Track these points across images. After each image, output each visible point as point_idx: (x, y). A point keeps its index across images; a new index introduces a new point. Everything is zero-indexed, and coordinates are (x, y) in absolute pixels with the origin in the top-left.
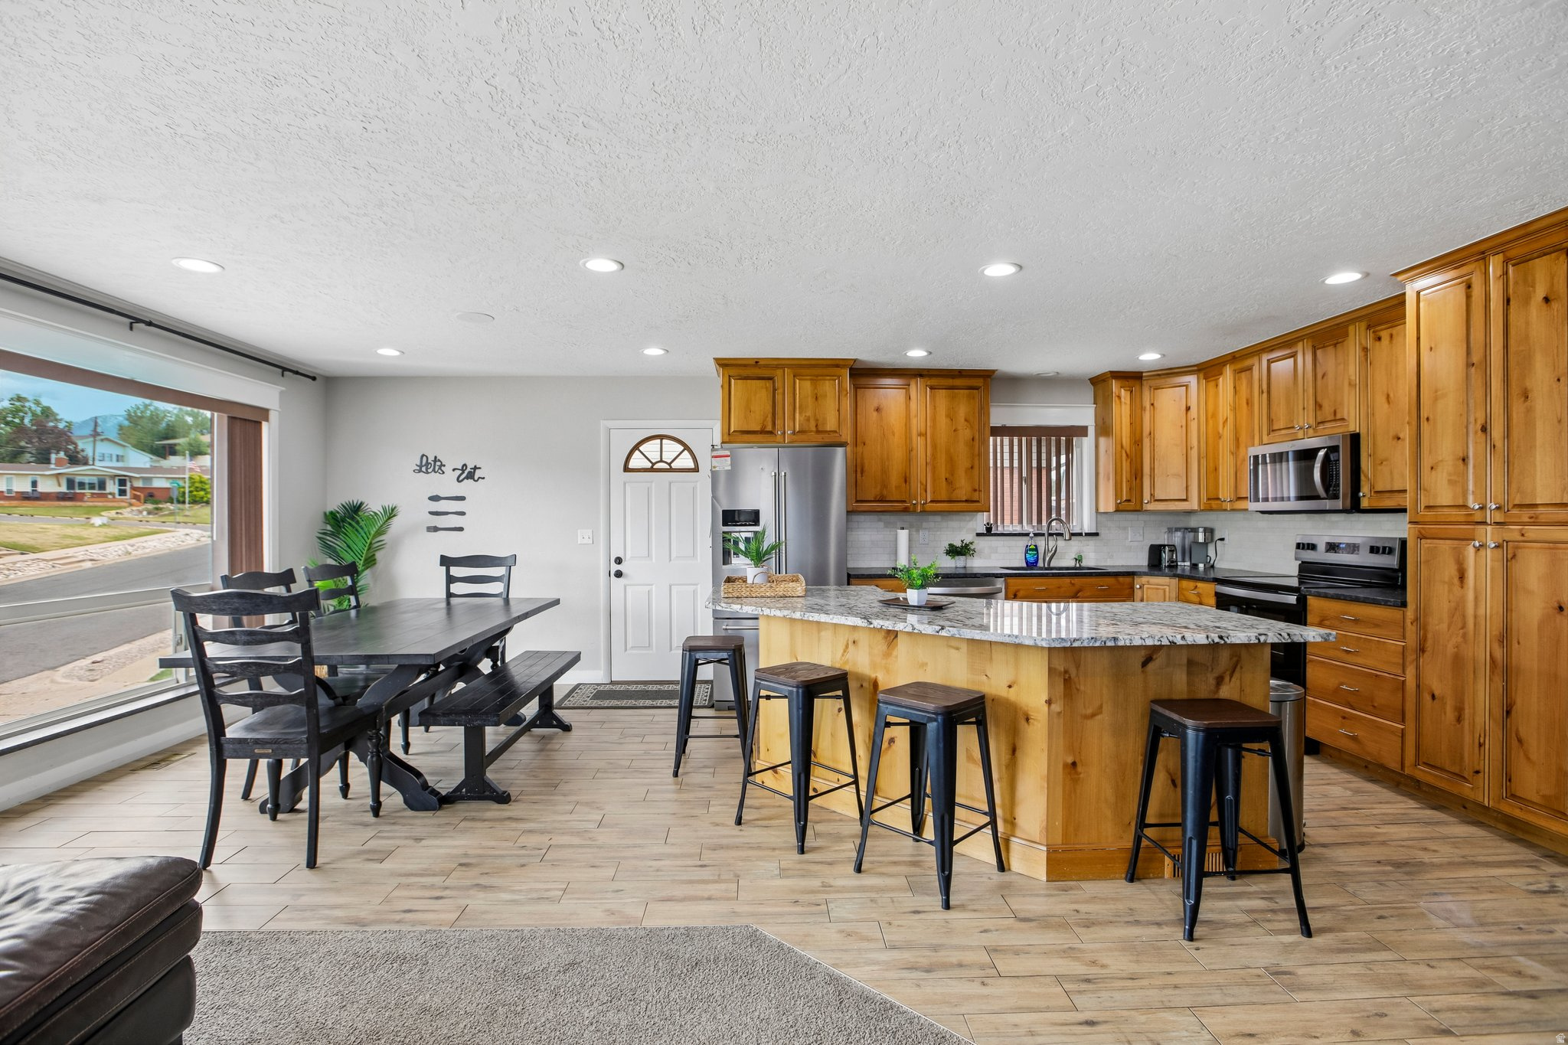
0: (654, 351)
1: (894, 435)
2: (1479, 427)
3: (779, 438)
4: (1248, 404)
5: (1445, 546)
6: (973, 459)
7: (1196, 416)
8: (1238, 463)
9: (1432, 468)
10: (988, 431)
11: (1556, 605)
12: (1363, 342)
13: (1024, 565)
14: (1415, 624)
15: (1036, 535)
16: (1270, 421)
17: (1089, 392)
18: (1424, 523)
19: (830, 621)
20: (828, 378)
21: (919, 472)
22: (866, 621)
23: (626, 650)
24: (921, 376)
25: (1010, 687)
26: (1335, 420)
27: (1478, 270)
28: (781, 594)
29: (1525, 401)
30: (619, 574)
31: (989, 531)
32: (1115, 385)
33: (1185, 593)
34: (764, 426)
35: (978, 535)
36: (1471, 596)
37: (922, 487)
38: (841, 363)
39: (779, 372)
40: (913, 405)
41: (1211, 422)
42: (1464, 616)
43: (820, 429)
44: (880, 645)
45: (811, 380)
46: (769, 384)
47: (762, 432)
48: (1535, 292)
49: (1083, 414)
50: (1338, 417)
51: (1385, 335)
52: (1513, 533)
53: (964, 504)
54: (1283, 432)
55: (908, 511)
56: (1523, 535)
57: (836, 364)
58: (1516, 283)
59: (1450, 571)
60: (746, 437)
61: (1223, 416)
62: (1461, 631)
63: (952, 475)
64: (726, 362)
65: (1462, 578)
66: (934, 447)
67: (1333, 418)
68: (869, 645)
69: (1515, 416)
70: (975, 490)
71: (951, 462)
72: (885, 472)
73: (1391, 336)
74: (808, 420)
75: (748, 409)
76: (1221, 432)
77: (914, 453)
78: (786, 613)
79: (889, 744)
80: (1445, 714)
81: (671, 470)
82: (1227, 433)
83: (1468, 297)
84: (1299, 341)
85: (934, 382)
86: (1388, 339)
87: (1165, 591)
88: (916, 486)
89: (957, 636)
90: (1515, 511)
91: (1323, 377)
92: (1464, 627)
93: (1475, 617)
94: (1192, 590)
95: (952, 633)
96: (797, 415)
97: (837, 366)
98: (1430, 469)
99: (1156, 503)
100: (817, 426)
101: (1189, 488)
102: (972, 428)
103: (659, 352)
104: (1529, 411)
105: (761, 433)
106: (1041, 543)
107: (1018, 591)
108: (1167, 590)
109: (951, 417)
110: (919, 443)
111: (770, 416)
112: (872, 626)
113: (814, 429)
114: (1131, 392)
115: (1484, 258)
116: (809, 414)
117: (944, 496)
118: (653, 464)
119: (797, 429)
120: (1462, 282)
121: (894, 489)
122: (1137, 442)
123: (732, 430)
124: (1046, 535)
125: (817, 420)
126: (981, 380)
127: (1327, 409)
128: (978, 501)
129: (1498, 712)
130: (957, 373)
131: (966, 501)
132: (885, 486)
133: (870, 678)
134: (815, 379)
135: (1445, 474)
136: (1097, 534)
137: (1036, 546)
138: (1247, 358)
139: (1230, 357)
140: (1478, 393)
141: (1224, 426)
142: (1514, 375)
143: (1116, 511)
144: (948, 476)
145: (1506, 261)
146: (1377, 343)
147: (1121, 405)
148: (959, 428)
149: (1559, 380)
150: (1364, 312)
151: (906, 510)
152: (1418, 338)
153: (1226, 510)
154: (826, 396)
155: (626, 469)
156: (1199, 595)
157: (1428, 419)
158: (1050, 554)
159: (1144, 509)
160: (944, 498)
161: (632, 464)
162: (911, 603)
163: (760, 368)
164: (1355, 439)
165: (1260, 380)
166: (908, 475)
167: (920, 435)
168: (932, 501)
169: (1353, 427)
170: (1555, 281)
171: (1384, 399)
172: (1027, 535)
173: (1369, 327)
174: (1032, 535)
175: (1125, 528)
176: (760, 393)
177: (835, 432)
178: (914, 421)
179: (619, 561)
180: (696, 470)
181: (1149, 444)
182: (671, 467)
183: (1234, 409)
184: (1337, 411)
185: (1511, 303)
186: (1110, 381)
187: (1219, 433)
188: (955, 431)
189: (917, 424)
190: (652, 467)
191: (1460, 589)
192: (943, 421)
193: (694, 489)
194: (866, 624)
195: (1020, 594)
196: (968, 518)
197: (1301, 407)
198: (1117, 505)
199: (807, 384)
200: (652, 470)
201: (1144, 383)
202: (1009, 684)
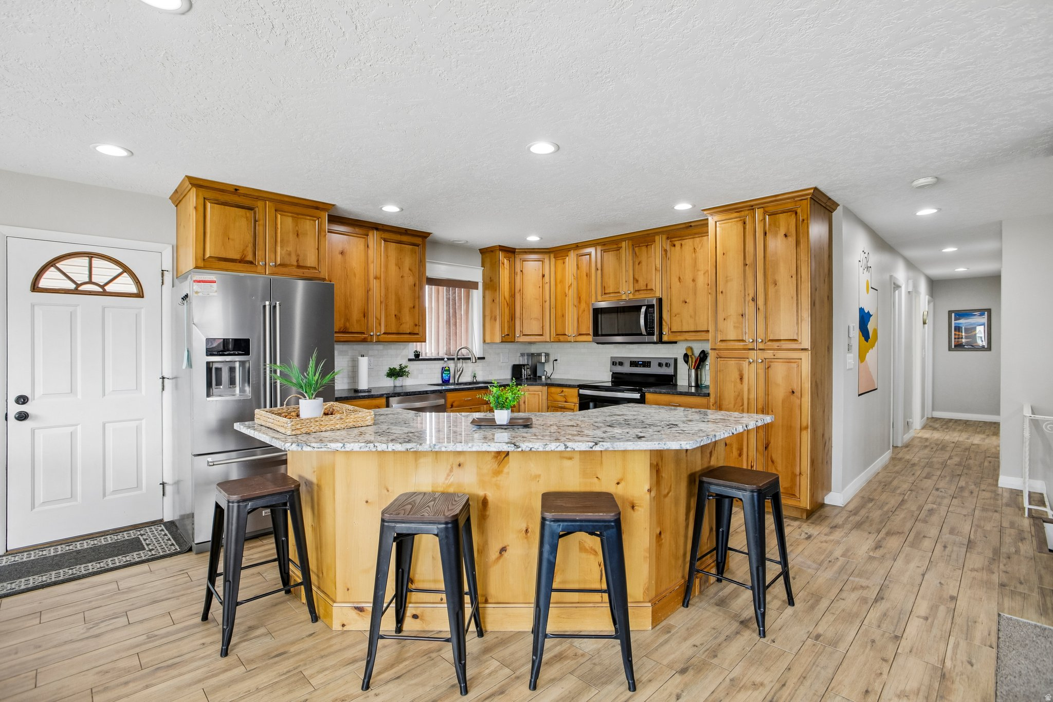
0: (111, 150)
1: (355, 276)
2: (751, 298)
3: (259, 269)
4: (587, 276)
5: (732, 363)
6: (415, 301)
7: (548, 281)
8: (580, 313)
9: (724, 319)
10: (425, 280)
11: (791, 391)
12: (664, 246)
13: (440, 382)
14: (715, 405)
15: (449, 359)
16: (604, 288)
17: (478, 258)
18: (720, 349)
19: (469, 450)
20: (308, 217)
21: (375, 309)
22: (513, 445)
23: (33, 507)
24: (377, 229)
25: (618, 483)
26: (647, 290)
27: (750, 215)
28: (351, 425)
29: (775, 286)
30: (23, 417)
31: (417, 356)
32: (501, 255)
33: (553, 395)
34: (244, 255)
35: (410, 360)
36: (746, 389)
37: (377, 321)
38: (321, 206)
39: (260, 204)
40: (371, 252)
41: (559, 286)
42: (743, 399)
43: (301, 264)
44: (490, 465)
45: (292, 217)
46: (250, 214)
47: (242, 261)
48: (780, 230)
49: (475, 273)
50: (649, 288)
51: (677, 243)
52: (769, 354)
53: (408, 336)
54: (612, 295)
55: (367, 342)
56: (774, 355)
57: (317, 206)
58: (770, 225)
59: (735, 375)
60: (223, 264)
61: (568, 283)
62: (741, 407)
63: (400, 312)
64: (201, 183)
65: (741, 379)
66: (387, 289)
67: (645, 288)
68: (477, 466)
69: (770, 293)
70: (416, 325)
71: (399, 301)
72: (347, 306)
73: (681, 245)
74: (290, 254)
75: (226, 236)
76: (567, 292)
77: (370, 293)
78: (409, 446)
79: (500, 553)
80: (732, 453)
81: (105, 293)
82: (572, 293)
83: (744, 228)
84: (624, 241)
85: (387, 235)
86: (680, 246)
87: (539, 395)
88: (373, 321)
89: (611, 449)
90: (770, 343)
91: (639, 264)
92: (743, 405)
93: (748, 399)
94: (560, 393)
95: (606, 447)
96: (279, 249)
97: (317, 208)
98: (723, 319)
99: (525, 337)
100: (297, 261)
101: (544, 327)
102: (414, 275)
103: (120, 152)
104: (777, 292)
105: (240, 262)
106: (451, 365)
107: (453, 402)
108: (540, 395)
109: (399, 266)
110: (374, 284)
111: (250, 246)
112: (520, 449)
113: (295, 263)
114: (510, 261)
115: (753, 209)
116: (290, 248)
117: (393, 329)
118: (78, 285)
119: (279, 262)
120: (741, 220)
121: (355, 322)
122: (513, 296)
123: (208, 255)
124: (456, 359)
125: (298, 256)
126: (420, 239)
127: (641, 284)
128: (418, 334)
129: (761, 448)
130: (404, 231)
131: (410, 334)
132: (347, 320)
133: (478, 496)
134: (297, 216)
135: (732, 323)
136: (483, 358)
137: (449, 367)
138: (587, 247)
139: (574, 246)
140: (750, 280)
141: (569, 290)
142: (769, 273)
143: (502, 342)
144: (396, 313)
145: (765, 213)
146: (673, 248)
147: (504, 270)
148: (405, 275)
149: (792, 277)
150: (665, 229)
151: (364, 341)
152: (716, 247)
153: (571, 342)
154: (307, 234)
155: (35, 287)
156: (565, 397)
157: (722, 292)
158: (459, 373)
159: (516, 340)
160: (394, 330)
161: (43, 283)
162: (498, 423)
163: (239, 196)
164: (660, 301)
165: (596, 262)
166: (366, 310)
167: (376, 278)
168: (384, 333)
169: (658, 294)
170: (790, 227)
171: (677, 280)
172: (443, 359)
173: (668, 238)
174: (446, 359)
175: (498, 354)
176: (240, 223)
177: (315, 268)
178: (371, 266)
179: (22, 400)
180: (140, 295)
181: (519, 298)
182: (104, 290)
183: (577, 278)
184: (648, 284)
185: (767, 234)
186: (497, 252)
187: (565, 293)
188: (402, 277)
189: (373, 269)
190: (76, 289)
191: (740, 385)
192: (393, 268)
193: (137, 316)
194: (513, 448)
195: (455, 404)
196: (402, 347)
197: (624, 281)
198: (502, 339)
199: (289, 221)
200: (76, 291)
201: (517, 256)
202: (616, 482)
